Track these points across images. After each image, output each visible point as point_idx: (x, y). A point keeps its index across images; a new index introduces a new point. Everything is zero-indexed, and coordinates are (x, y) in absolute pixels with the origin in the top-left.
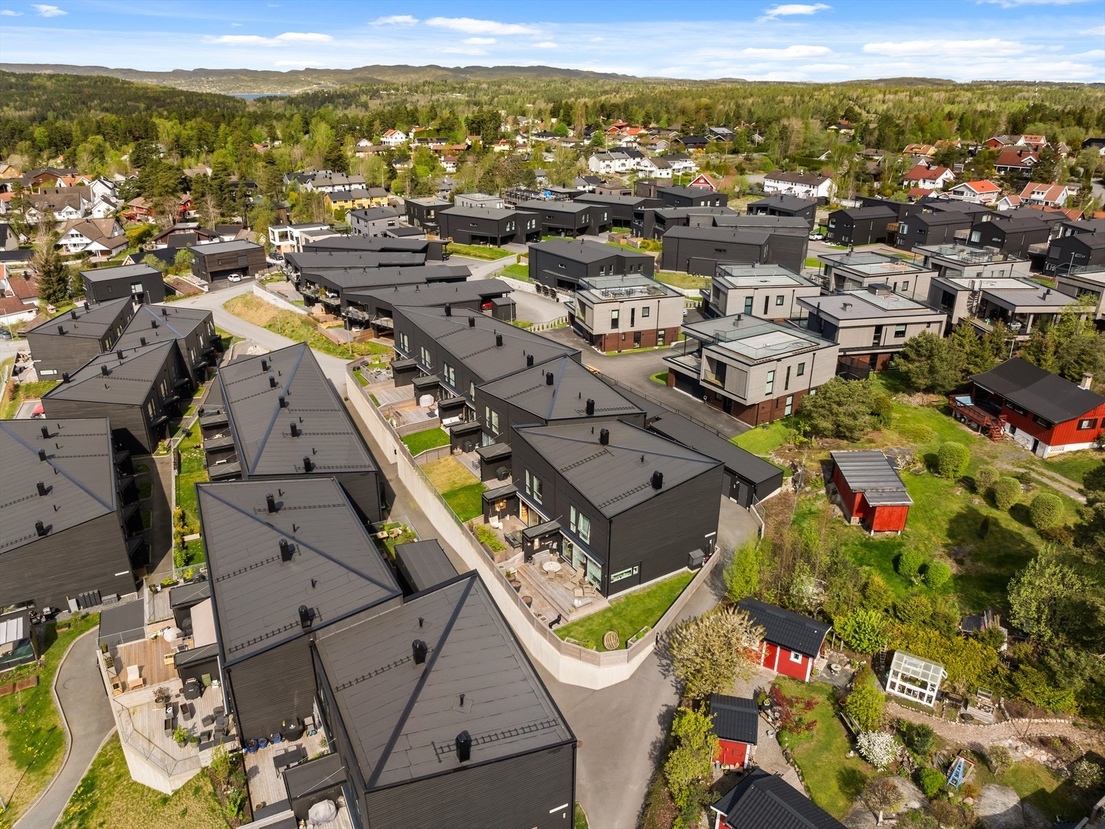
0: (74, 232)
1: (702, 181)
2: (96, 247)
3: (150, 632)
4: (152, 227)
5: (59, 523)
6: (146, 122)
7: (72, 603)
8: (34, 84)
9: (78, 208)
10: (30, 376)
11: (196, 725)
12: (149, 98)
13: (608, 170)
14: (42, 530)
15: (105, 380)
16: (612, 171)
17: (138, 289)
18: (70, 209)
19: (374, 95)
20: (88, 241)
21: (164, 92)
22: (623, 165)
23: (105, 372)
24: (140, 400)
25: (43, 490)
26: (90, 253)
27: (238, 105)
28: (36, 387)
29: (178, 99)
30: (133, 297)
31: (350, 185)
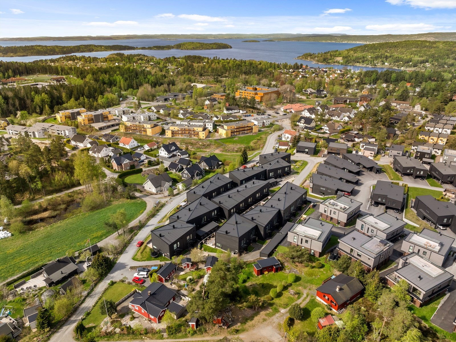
0: (326, 126)
2: (328, 132)
5: (198, 193)
8: (435, 45)
9: (339, 117)
14: (195, 193)
15: (243, 173)
17: (307, 150)
18: (337, 117)
20: (328, 129)
25: (203, 187)
30: (305, 152)
31: (443, 128)
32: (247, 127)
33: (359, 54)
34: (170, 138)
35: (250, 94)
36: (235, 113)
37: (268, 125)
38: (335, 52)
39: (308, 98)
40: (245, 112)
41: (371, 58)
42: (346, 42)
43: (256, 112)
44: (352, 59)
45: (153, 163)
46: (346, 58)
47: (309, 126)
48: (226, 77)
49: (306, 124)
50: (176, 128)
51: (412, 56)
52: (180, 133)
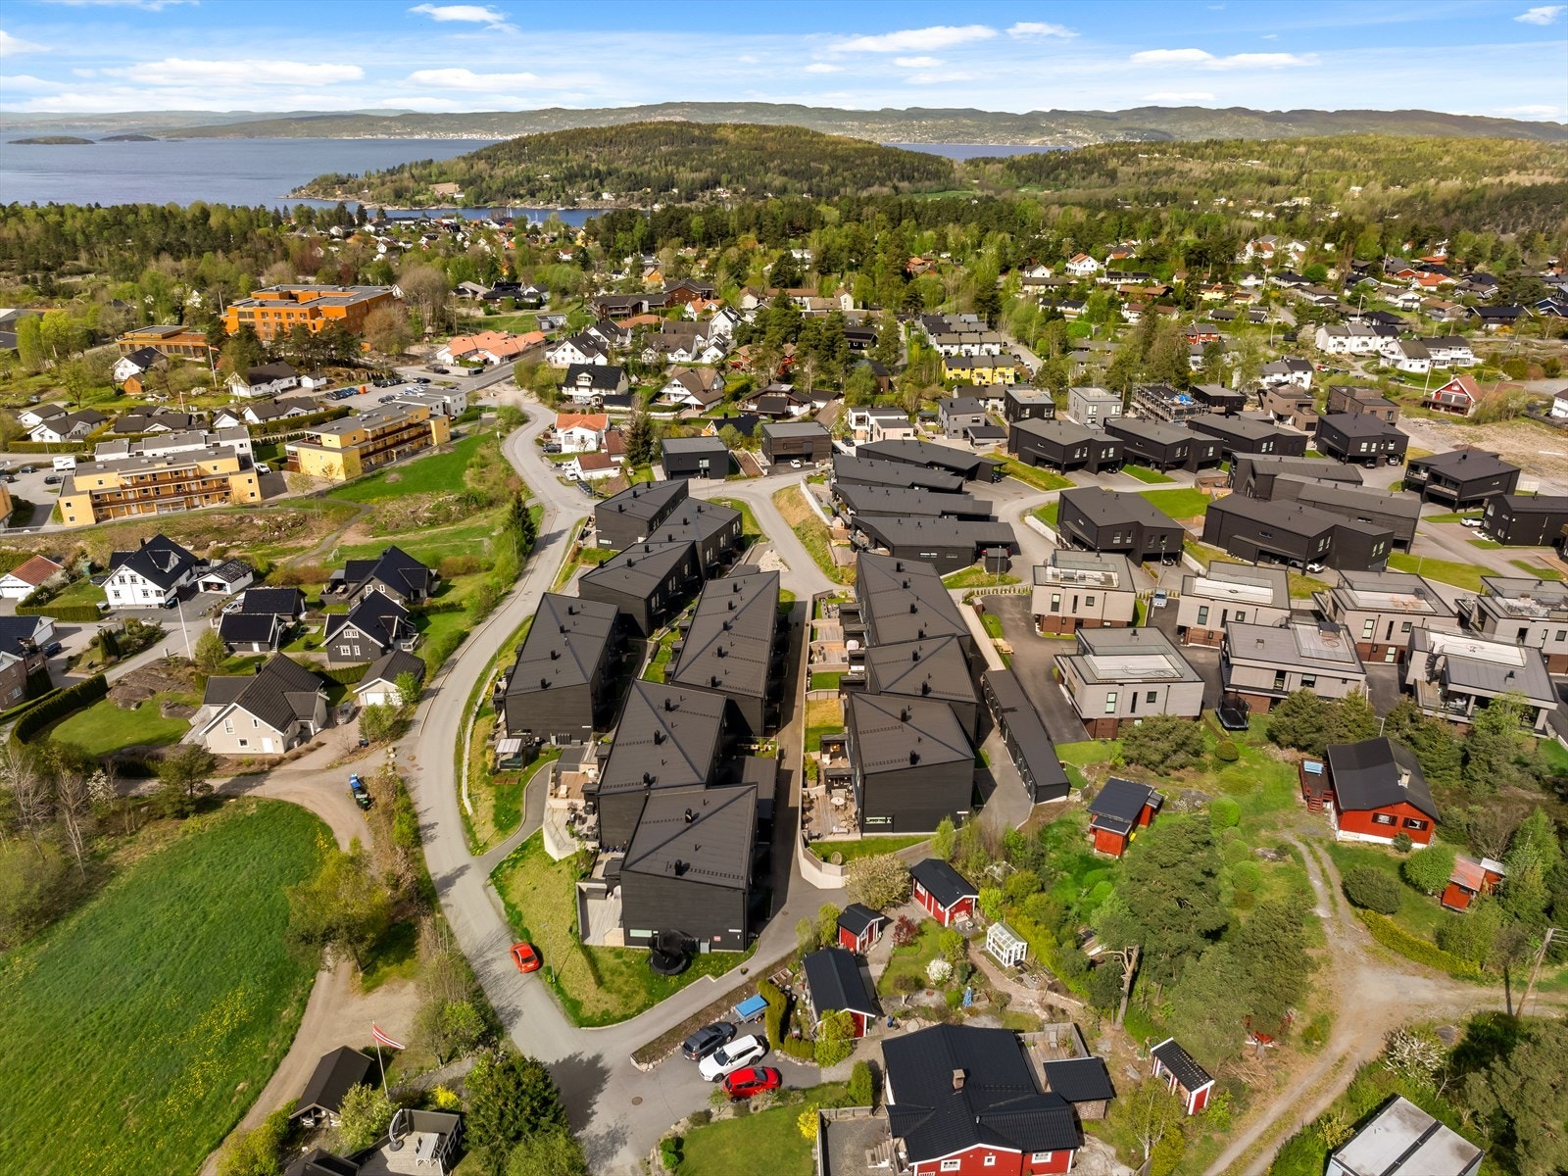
0: (676, 382)
1: (1456, 388)
2: (692, 400)
3: (583, 768)
4: (752, 380)
5: (557, 682)
6: (811, 211)
7: (553, 738)
8: (716, 136)
9: (689, 351)
10: (591, 543)
11: (583, 829)
12: (836, 158)
13: (1340, 349)
14: (545, 685)
15: (628, 571)
16: (1346, 351)
17: (705, 464)
18: (682, 352)
19: (1128, 159)
20: (686, 392)
21: (856, 150)
22: (1365, 344)
23: (630, 564)
24: (645, 595)
25: (554, 657)
26: (688, 406)
27: (942, 168)
28: (594, 553)
29: (869, 160)
30: (699, 471)
31: (981, 344)
32: (410, 426)
33: (514, 171)
34: (91, 529)
35: (289, 315)
36: (284, 390)
37: (460, 413)
38: (425, 168)
39: (489, 313)
40: (323, 381)
41: (554, 179)
42: (425, 136)
43: (363, 376)
44: (494, 188)
45: (128, 643)
46: (471, 184)
47: (614, 393)
48: (83, 272)
49: (600, 387)
50: (112, 481)
51: (670, 168)
52: (131, 496)
